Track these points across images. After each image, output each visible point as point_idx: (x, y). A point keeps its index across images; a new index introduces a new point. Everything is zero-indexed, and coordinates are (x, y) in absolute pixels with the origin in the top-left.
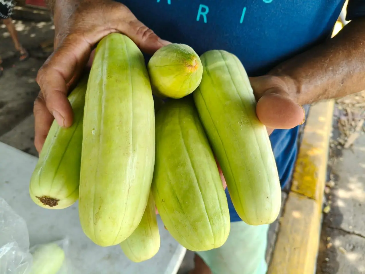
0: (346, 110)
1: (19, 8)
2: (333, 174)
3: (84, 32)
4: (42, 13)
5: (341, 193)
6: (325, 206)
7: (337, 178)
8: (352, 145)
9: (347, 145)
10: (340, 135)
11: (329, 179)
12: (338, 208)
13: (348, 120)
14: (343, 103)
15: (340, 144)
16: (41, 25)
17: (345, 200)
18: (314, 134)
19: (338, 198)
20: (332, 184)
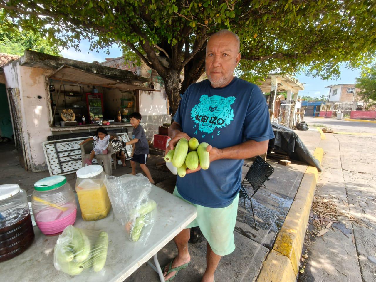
0: (319, 215)
1: (150, 149)
2: (308, 250)
3: (178, 137)
4: (159, 151)
5: (313, 263)
6: (300, 268)
7: (310, 253)
8: (322, 235)
9: (319, 235)
10: (314, 229)
11: (304, 253)
12: (310, 272)
13: (320, 221)
14: (317, 211)
15: (314, 234)
16: (158, 156)
17: (316, 268)
18: (292, 222)
19: (311, 266)
20: (307, 256)
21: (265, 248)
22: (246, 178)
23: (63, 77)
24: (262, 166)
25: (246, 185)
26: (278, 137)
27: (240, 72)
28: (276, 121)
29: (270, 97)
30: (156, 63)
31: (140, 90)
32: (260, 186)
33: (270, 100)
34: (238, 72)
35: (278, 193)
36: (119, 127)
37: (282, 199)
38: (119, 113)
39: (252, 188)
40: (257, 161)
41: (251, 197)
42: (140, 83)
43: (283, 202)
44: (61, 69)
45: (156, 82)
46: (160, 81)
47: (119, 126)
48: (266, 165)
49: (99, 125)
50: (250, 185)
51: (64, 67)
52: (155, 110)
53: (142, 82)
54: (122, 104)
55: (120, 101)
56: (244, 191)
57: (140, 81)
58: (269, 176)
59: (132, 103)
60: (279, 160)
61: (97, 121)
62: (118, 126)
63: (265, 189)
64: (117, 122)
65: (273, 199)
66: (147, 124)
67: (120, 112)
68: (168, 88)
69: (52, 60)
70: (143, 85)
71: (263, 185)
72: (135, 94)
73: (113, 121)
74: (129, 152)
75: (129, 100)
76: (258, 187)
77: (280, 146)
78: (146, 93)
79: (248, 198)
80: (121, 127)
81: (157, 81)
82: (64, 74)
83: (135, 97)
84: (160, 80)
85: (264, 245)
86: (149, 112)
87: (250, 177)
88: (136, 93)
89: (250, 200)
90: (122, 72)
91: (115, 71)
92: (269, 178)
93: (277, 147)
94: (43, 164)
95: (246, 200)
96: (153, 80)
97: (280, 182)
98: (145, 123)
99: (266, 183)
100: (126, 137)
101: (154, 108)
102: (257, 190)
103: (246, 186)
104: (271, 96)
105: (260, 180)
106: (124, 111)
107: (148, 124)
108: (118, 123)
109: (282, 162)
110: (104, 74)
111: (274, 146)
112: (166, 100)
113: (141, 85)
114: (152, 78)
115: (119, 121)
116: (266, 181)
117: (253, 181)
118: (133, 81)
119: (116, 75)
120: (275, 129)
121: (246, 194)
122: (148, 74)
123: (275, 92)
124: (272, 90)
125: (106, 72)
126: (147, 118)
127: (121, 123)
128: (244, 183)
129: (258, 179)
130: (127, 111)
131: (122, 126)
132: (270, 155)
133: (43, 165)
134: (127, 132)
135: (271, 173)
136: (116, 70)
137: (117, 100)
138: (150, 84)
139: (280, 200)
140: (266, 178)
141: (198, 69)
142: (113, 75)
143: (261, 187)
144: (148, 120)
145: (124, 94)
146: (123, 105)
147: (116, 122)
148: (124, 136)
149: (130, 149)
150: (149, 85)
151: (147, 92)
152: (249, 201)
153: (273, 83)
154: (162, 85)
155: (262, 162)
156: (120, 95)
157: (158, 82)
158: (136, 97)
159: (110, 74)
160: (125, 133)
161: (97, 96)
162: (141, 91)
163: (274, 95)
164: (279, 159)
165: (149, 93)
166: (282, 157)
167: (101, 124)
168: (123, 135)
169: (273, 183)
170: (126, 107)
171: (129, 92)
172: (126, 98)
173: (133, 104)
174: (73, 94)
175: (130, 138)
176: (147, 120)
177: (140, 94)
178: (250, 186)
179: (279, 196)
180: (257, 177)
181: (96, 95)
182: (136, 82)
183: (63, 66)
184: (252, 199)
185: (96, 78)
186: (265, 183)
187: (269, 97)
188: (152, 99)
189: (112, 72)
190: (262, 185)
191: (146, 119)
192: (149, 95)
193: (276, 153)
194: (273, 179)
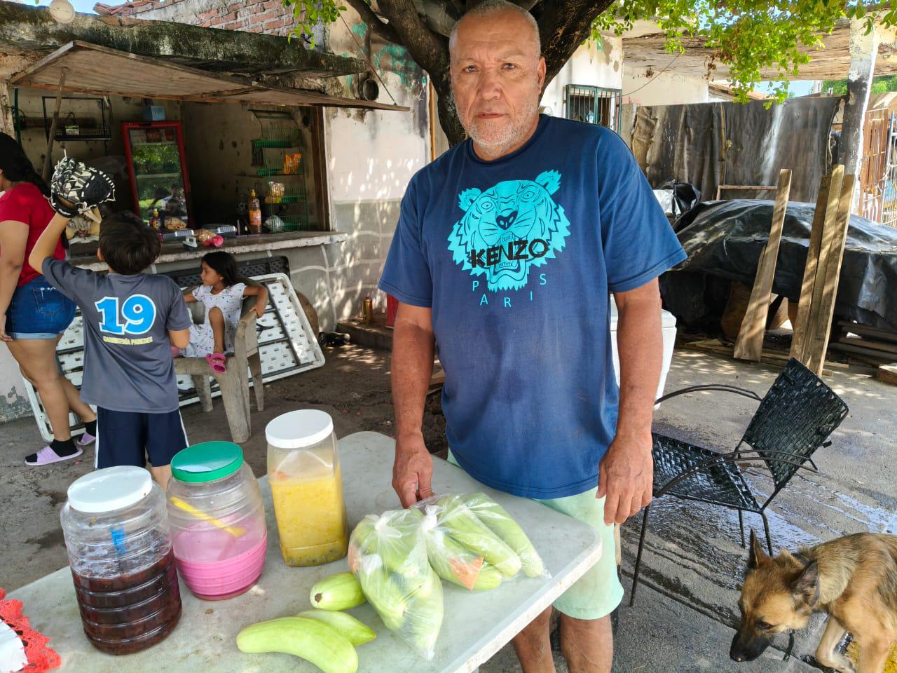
1: (374, 331)
21: (811, 667)
22: (748, 438)
23: (62, 80)
24: (806, 394)
25: (747, 461)
26: (875, 278)
27: (722, 13)
28: (870, 205)
29: (847, 107)
30: (410, 26)
31: (326, 105)
32: (797, 468)
33: (845, 117)
34: (712, 13)
35: (864, 491)
36: (257, 252)
37: (881, 510)
38: (252, 198)
39: (768, 473)
40: (787, 380)
41: (765, 506)
42: (326, 79)
43: (883, 522)
44: (61, 56)
45: (387, 68)
46: (400, 64)
47: (260, 248)
48: (820, 393)
49: (187, 249)
50: (762, 462)
51: (71, 50)
52: (384, 178)
53: (336, 75)
54: (258, 160)
55: (246, 149)
56: (740, 483)
57: (327, 70)
58: (829, 433)
59: (298, 157)
60: (877, 367)
61: (176, 234)
62: (254, 248)
63: (816, 478)
64: (249, 232)
65: (847, 510)
66: (355, 234)
67: (254, 194)
68: (450, 110)
69: (25, 22)
70: (338, 84)
71: (807, 464)
72: (306, 122)
73: (234, 229)
74: (300, 344)
75: (286, 144)
76: (790, 469)
77: (880, 310)
78: (349, 116)
79: (756, 505)
80: (265, 251)
81: (390, 63)
82: (65, 71)
83: (307, 132)
84: (399, 59)
85: (805, 660)
86: (363, 188)
87: (761, 437)
88: (312, 119)
89: (762, 514)
90: (262, 42)
91: (238, 44)
92: (829, 439)
93: (870, 314)
94: (10, 395)
95: (745, 514)
96: (373, 63)
97: (876, 452)
98: (351, 233)
99: (819, 455)
100: (285, 287)
101: (379, 170)
102: (788, 478)
103: (748, 465)
104: (851, 102)
105: (799, 444)
106: (269, 188)
107: (359, 237)
108: (252, 237)
109: (885, 371)
110: (201, 56)
111: (858, 312)
112: (423, 136)
113: (328, 87)
114: (369, 54)
115: (252, 230)
116: (820, 450)
117: (774, 450)
118: (302, 74)
119: (241, 57)
120: (860, 245)
121: (748, 494)
122: (355, 37)
123: (865, 85)
124: (854, 77)
125: (209, 49)
126: (357, 211)
127: (261, 238)
128: (743, 455)
129: (790, 440)
130: (283, 189)
131: (269, 246)
132: (840, 346)
133: (11, 401)
134: (287, 271)
135: (837, 421)
136: (241, 36)
137: (235, 145)
138: (364, 80)
139: (870, 516)
140: (821, 438)
141: (561, 32)
142: (231, 58)
143: (800, 471)
144: (362, 218)
145: (266, 122)
146: (262, 164)
147: (243, 232)
148: (279, 286)
149: (302, 332)
150: (360, 83)
151: (353, 111)
152: (759, 517)
153: (858, 48)
154: (406, 81)
155: (805, 381)
156: (251, 128)
157: (394, 70)
158: (313, 131)
159: (220, 55)
160: (280, 276)
161: (163, 131)
162: (331, 109)
163: (861, 96)
164: (875, 362)
165: (361, 116)
166: (887, 355)
167: (195, 245)
168: (273, 281)
169: (849, 452)
170: (276, 174)
171: (287, 113)
172: (272, 138)
173: (302, 159)
174: (77, 132)
175: (299, 290)
176: (356, 217)
177: (329, 122)
178: (760, 466)
179: (870, 500)
180: (786, 434)
181: (158, 129)
182: (313, 74)
183: (70, 45)
184: (767, 511)
185: (175, 78)
186: (813, 457)
187: (842, 105)
188: (373, 137)
189: (228, 46)
190: (804, 461)
191: (353, 214)
192: (359, 123)
193: (866, 338)
194: (849, 440)
